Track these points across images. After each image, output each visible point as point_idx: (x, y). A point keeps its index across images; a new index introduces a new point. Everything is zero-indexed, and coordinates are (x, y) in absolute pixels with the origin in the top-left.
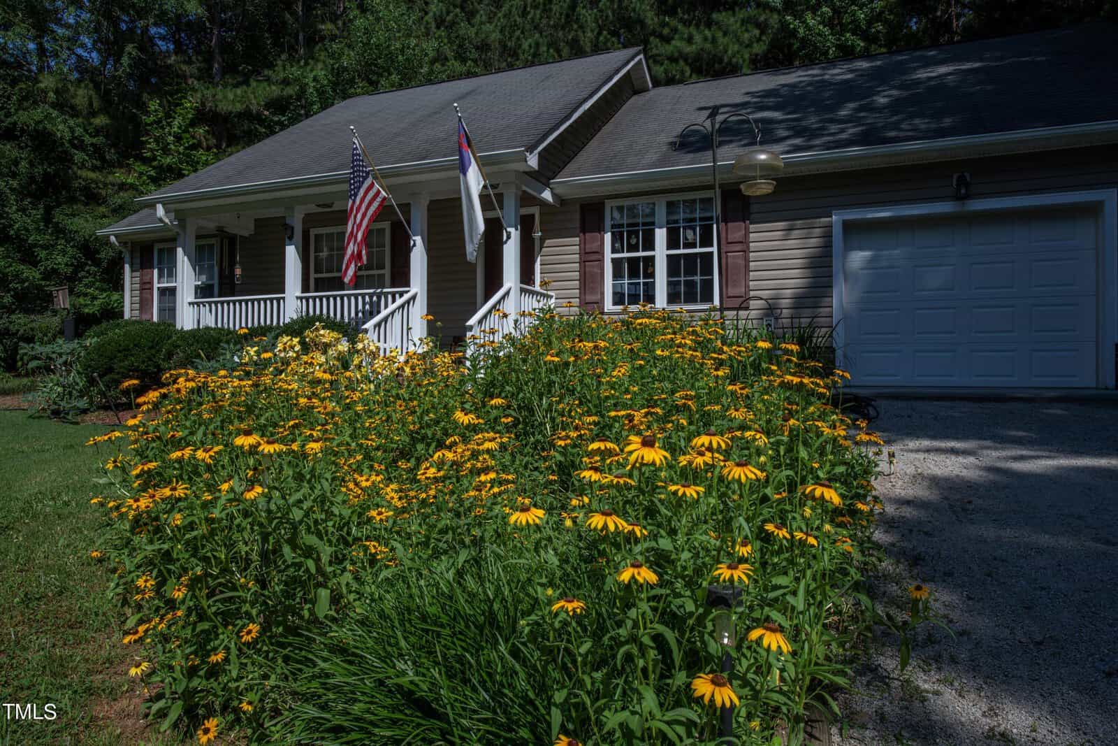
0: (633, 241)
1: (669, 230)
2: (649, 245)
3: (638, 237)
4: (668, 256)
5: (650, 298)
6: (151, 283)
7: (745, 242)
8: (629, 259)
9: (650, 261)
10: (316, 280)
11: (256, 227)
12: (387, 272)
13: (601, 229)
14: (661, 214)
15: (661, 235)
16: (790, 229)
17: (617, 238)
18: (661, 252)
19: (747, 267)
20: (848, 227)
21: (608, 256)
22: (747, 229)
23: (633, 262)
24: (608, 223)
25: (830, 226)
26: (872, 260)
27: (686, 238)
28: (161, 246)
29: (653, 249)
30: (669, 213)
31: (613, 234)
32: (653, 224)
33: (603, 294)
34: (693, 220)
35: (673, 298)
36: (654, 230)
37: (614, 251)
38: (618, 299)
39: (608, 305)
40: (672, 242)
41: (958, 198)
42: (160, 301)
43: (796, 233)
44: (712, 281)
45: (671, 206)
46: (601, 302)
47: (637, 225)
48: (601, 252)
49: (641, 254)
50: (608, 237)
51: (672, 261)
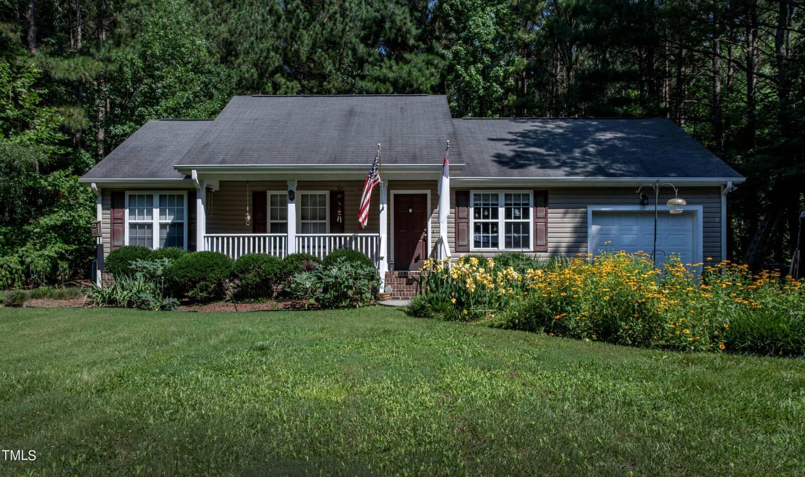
0: (486, 213)
1: (506, 208)
2: (495, 215)
3: (488, 211)
4: (506, 223)
5: (495, 244)
6: (123, 219)
7: (546, 217)
8: (483, 223)
9: (495, 225)
10: (272, 224)
11: (221, 186)
12: (327, 221)
13: (467, 205)
14: (502, 200)
15: (502, 211)
16: (566, 213)
17: (477, 211)
18: (502, 220)
19: (546, 230)
20: (595, 214)
21: (472, 221)
22: (546, 211)
23: (486, 225)
24: (472, 202)
25: (586, 213)
26: (601, 230)
27: (515, 214)
28: (132, 193)
29: (498, 218)
30: (506, 200)
31: (475, 209)
32: (497, 205)
33: (469, 241)
34: (519, 204)
35: (508, 244)
36: (497, 208)
37: (475, 218)
38: (477, 244)
39: (472, 247)
40: (508, 215)
41: (643, 204)
42: (130, 233)
43: (568, 216)
44: (528, 237)
45: (507, 196)
46: (468, 245)
47: (488, 205)
48: (468, 218)
49: (491, 220)
50: (472, 210)
51: (508, 225)
